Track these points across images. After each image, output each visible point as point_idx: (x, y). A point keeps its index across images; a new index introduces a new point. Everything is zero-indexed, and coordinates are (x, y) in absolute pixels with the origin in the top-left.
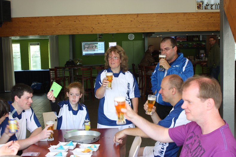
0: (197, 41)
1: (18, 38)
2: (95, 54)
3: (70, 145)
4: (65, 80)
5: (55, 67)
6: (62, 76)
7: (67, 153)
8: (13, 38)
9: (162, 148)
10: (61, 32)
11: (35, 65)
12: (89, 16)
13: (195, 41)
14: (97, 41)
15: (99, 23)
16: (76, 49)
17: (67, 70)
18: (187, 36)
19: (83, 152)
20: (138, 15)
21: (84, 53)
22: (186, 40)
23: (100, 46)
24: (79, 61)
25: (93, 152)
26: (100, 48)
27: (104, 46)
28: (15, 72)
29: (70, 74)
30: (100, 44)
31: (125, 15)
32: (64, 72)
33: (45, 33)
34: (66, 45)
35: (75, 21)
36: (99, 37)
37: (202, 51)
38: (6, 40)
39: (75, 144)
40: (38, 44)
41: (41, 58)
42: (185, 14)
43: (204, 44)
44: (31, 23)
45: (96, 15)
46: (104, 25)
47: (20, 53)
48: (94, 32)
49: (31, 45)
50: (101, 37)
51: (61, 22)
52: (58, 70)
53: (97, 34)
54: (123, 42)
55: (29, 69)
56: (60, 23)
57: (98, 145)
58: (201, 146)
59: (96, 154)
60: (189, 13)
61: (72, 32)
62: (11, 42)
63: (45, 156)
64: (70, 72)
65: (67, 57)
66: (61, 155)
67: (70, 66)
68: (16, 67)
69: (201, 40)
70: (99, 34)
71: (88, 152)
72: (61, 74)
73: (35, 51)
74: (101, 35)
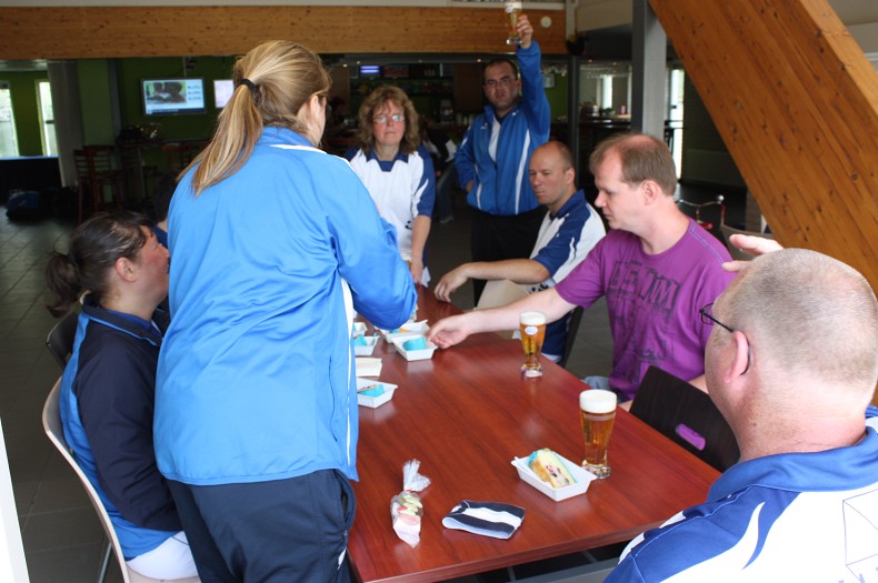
0: (432, 78)
2: (181, 111)
12: (183, 8)
13: (427, 78)
14: (182, 77)
15: (208, 28)
18: (410, 65)
20: (309, 9)
21: (150, 107)
22: (406, 76)
23: (191, 91)
26: (192, 95)
27: (201, 90)
30: (191, 86)
31: (277, 8)
35: (144, 22)
36: (188, 67)
37: (445, 103)
42: (422, 10)
43: (446, 84)
44: (17, 24)
45: (202, 8)
46: (222, 32)
50: (192, 67)
51: (104, 24)
55: (42, 154)
56: (102, 26)
58: (663, 278)
60: (433, 9)
69: (441, 74)
70: (187, 58)
74: (191, 61)
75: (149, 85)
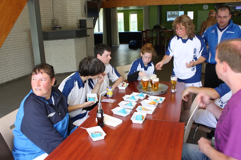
1: (122, 9)
3: (141, 96)
4: (153, 39)
5: (146, 30)
6: (150, 36)
7: (136, 103)
8: (118, 9)
9: (221, 105)
10: (151, 4)
11: (134, 28)
14: (179, 11)
16: (162, 17)
17: (154, 32)
19: (149, 104)
21: (168, 19)
24: (163, 25)
25: (159, 104)
28: (120, 33)
29: (157, 35)
30: (181, 13)
32: (153, 34)
33: (139, 4)
34: (155, 13)
36: (180, 8)
38: (113, 10)
39: (145, 95)
40: (136, 13)
41: (138, 23)
47: (123, 20)
48: (176, 3)
49: (131, 13)
50: (182, 8)
52: (148, 32)
53: (178, 5)
54: (198, 11)
55: (129, 31)
57: (164, 98)
59: (161, 106)
61: (159, 3)
62: (117, 12)
63: (118, 104)
64: (157, 34)
65: (156, 22)
66: (131, 104)
67: (157, 29)
68: (121, 29)
70: (180, 5)
71: (153, 105)
72: (150, 35)
73: (134, 18)
74: (181, 6)
75: (169, 13)
